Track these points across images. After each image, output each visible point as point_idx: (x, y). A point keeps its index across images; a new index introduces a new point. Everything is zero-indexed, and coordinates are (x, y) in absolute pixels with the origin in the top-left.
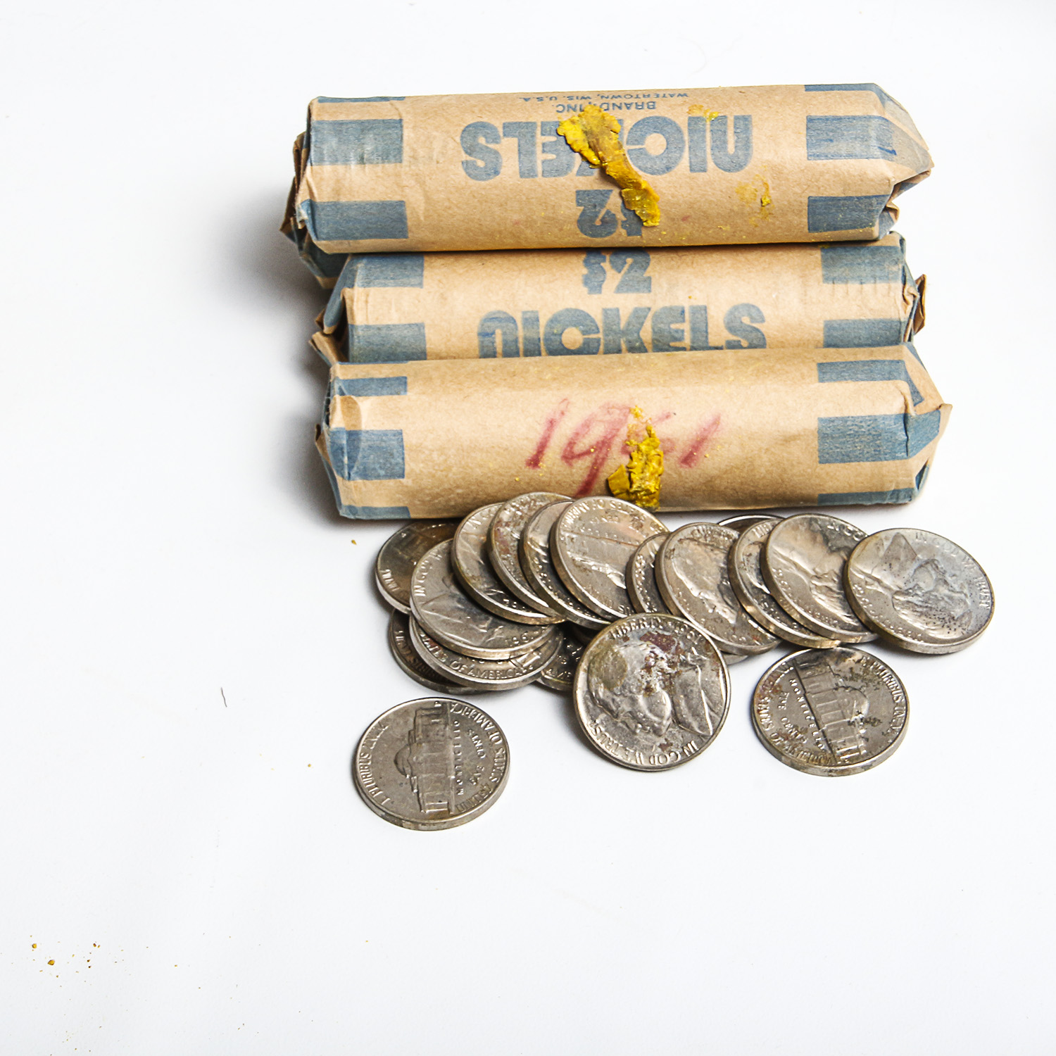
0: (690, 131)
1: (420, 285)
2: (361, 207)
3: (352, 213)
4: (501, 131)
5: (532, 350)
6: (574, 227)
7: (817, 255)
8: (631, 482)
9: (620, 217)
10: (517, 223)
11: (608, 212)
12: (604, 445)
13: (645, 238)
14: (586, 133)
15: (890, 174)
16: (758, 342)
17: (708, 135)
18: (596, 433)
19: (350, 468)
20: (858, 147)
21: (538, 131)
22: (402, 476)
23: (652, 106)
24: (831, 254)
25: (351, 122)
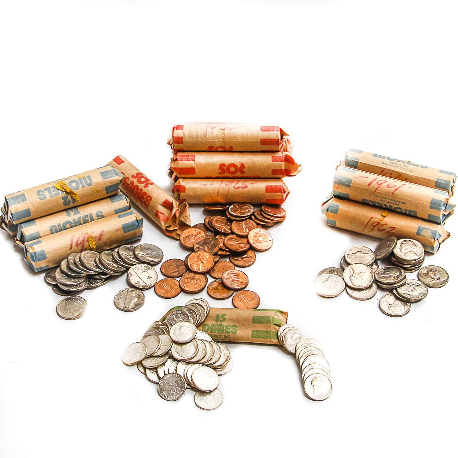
0: (80, 181)
1: (36, 224)
2: (21, 212)
3: (20, 213)
4: (44, 190)
5: (61, 230)
6: (62, 205)
7: (108, 199)
8: (90, 247)
9: (71, 200)
10: (51, 207)
11: (69, 200)
12: (83, 241)
13: (76, 204)
14: (60, 186)
15: (119, 178)
16: (103, 217)
17: (83, 180)
18: (81, 239)
19: (36, 260)
20: (111, 175)
21: (51, 188)
22: (46, 258)
23: (71, 179)
24: (111, 198)
25: (14, 197)
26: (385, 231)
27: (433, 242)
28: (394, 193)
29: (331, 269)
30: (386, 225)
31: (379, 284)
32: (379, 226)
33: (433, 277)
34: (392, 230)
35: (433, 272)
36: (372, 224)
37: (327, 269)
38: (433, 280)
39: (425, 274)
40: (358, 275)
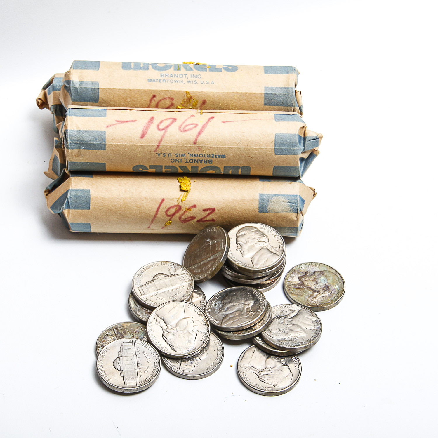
26: (195, 220)
27: (295, 219)
28: (198, 141)
29: (116, 328)
30: (195, 209)
31: (223, 333)
32: (181, 212)
33: (314, 288)
34: (209, 215)
35: (311, 276)
36: (166, 212)
37: (109, 330)
38: (316, 293)
39: (297, 286)
40: (178, 327)
